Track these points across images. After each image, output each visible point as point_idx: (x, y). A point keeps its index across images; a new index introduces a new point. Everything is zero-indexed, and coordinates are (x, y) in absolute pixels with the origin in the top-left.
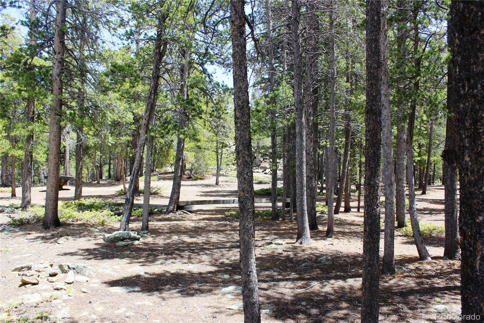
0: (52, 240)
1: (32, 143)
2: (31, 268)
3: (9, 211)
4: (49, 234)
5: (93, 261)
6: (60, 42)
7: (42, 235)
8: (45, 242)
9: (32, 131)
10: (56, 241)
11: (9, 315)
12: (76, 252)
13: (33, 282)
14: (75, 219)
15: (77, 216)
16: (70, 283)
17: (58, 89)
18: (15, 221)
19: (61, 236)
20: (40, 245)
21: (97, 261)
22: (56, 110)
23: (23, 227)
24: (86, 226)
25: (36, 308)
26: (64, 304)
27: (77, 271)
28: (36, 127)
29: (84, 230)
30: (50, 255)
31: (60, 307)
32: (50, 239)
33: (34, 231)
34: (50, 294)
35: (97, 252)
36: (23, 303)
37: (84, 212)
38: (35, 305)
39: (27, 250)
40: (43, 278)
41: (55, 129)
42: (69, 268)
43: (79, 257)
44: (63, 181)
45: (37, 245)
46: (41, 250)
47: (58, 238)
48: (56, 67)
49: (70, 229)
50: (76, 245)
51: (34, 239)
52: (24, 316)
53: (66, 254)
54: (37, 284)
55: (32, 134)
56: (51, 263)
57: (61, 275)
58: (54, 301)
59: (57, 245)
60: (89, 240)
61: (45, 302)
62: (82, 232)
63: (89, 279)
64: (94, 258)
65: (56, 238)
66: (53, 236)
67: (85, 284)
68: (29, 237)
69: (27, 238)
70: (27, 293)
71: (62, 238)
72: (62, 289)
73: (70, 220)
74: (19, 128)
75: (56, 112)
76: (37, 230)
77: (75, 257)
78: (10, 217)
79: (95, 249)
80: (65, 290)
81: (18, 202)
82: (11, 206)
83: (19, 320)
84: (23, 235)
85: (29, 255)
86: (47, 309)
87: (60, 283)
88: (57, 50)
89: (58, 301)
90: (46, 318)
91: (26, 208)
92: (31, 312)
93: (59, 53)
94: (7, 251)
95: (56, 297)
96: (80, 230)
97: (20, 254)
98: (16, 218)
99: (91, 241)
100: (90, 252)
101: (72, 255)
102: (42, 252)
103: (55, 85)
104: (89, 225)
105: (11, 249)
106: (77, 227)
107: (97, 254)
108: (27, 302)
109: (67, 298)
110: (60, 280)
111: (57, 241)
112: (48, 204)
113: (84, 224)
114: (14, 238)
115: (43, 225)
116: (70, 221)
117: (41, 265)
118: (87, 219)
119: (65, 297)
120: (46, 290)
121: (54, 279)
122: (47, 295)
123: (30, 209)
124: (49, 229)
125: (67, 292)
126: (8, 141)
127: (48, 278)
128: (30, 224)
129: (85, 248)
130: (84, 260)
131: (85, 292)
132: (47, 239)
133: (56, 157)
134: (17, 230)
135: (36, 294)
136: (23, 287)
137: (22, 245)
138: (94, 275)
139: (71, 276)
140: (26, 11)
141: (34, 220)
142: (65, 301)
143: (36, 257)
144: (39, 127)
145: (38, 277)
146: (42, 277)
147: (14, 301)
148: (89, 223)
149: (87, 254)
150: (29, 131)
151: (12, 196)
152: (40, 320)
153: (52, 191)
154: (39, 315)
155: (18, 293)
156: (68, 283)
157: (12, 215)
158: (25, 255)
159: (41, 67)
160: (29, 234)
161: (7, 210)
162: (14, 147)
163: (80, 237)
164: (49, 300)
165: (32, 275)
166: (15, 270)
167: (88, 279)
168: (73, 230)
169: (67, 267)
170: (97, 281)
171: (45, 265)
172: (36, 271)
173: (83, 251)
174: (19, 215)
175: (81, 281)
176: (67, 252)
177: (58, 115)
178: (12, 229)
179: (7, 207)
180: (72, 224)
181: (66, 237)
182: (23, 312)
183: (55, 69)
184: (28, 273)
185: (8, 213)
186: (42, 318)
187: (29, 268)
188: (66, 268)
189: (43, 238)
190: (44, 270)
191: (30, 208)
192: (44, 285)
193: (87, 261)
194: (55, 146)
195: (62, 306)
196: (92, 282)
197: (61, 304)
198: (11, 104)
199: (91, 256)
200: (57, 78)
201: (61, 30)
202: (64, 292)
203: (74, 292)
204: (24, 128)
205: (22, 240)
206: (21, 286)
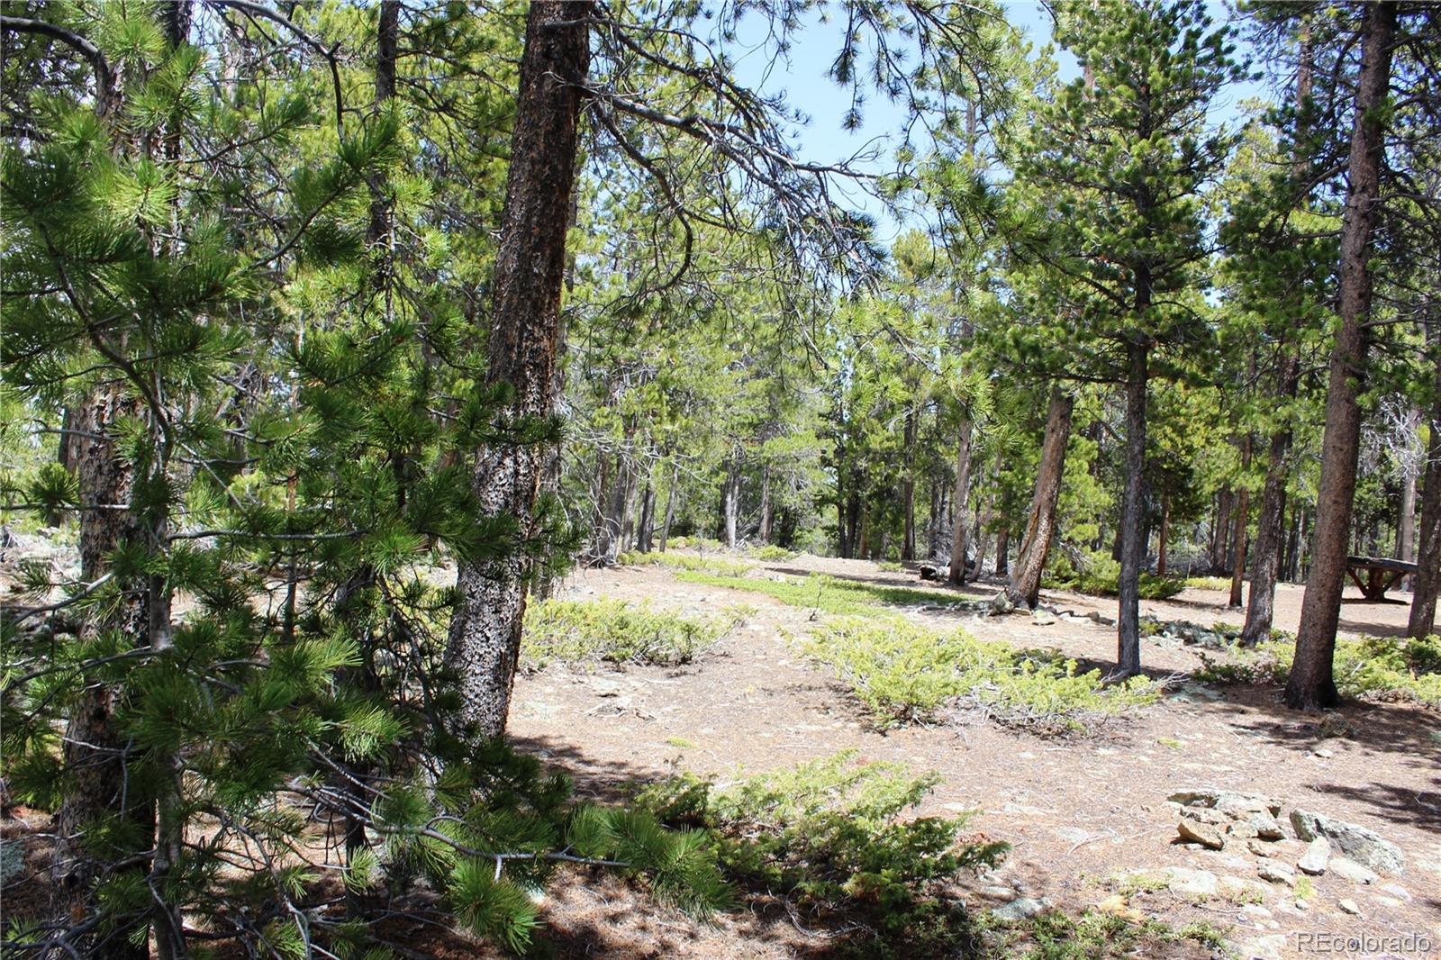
0: (1303, 741)
1: (1286, 455)
2: (1215, 802)
3: (1209, 644)
4: (1294, 724)
5: (1410, 832)
6: (1369, 155)
7: (1276, 721)
8: (1280, 743)
9: (1287, 422)
10: (1308, 747)
11: (1128, 904)
12: (1362, 791)
13: (1208, 840)
14: (1390, 693)
15: (1395, 685)
16: (1313, 874)
17: (1355, 295)
18: (1213, 671)
19: (1330, 736)
20: (1262, 750)
21: (1425, 833)
22: (1347, 360)
23: (1233, 690)
24: (1422, 722)
25: (1197, 910)
26: (1274, 925)
27: (1344, 843)
28: (1301, 409)
29: (1409, 732)
30: (1284, 783)
31: (1259, 927)
32: (1297, 736)
33: (1257, 705)
34: (1244, 886)
35: (1432, 806)
36: (1167, 886)
37: (1424, 678)
38: (1196, 900)
39: (1225, 755)
40: (1239, 839)
41: (1342, 416)
42: (1319, 828)
43: (1368, 807)
44: (1387, 574)
45: (1255, 748)
46: (1263, 764)
47: (1321, 739)
48: (1352, 231)
49: (1364, 721)
50: (1369, 770)
51: (1252, 728)
52: (1160, 918)
53: (1329, 789)
54: (1220, 849)
55: (1287, 431)
56: (1275, 804)
57: (1290, 843)
58: (1249, 908)
59: (1312, 757)
60: (1416, 765)
61: (1224, 902)
62: (1399, 737)
63: (1376, 877)
64: (1417, 821)
65: (1316, 739)
66: (1306, 731)
67: (1358, 890)
68: (1241, 719)
69: (1232, 722)
70: (1185, 864)
71: (1332, 742)
72: (1280, 880)
73: (1373, 693)
74: (1253, 412)
75: (1348, 365)
76: (1263, 706)
77: (1355, 803)
78: (1203, 657)
79: (1428, 797)
80: (1289, 885)
81: (1237, 621)
82: (1219, 630)
83: (1146, 925)
84: (1224, 711)
85: (1224, 768)
86: (1224, 921)
87: (1282, 865)
88: (1358, 182)
89: (1261, 910)
90: (1214, 943)
91: (1256, 641)
92: (1180, 914)
93: (1364, 189)
94: (1174, 745)
95: (1258, 899)
96: (1395, 728)
97: (1203, 762)
98: (1216, 664)
99: (1424, 770)
100: (1408, 802)
101: (1348, 798)
102: (1262, 768)
103: (1349, 286)
104: (1431, 717)
105: (1184, 742)
106: (1388, 718)
107: (1432, 812)
108: (1178, 886)
109: (1288, 911)
110: (1283, 858)
111: (1316, 747)
112: (1306, 636)
113: (1414, 714)
114: (1201, 715)
115: (1286, 694)
116: (1371, 696)
117: (1242, 802)
118: (1426, 698)
119: (1285, 906)
120: (1236, 872)
121: (1268, 847)
122: (1236, 884)
123: (1266, 644)
124: (1301, 709)
125: (1295, 893)
126: (1234, 450)
127: (1253, 841)
128: (1251, 686)
129: (1399, 786)
130: (1381, 821)
131: (1348, 912)
132: (1287, 736)
133: (1340, 500)
134: (1212, 694)
135: (1206, 873)
136: (1180, 847)
137: (1215, 739)
138: (1397, 871)
139: (1318, 853)
140: (1287, 82)
141: (1262, 675)
142: (1278, 916)
143: (1242, 779)
144: (1308, 410)
145: (1228, 832)
146: (1238, 834)
147: (1147, 876)
148: (1432, 712)
149: (1397, 803)
150: (1279, 421)
151: (1231, 603)
152: (1195, 943)
153: (1320, 599)
154: (1195, 929)
155: (1165, 856)
156: (1306, 872)
157: (1209, 654)
158: (1215, 768)
159: (1309, 237)
160: (1243, 712)
161: (1205, 639)
162: (1246, 467)
163: (1388, 750)
164: (1235, 899)
165: (1213, 823)
166: (1176, 798)
167: (1370, 875)
168: (1374, 723)
169: (1314, 825)
170: (1402, 891)
171: (1255, 804)
172: (1227, 814)
173: (1385, 793)
174: (1233, 657)
175: (1346, 876)
176: (1336, 784)
177: (1353, 374)
178: (1199, 690)
179: (1207, 631)
180: (1375, 707)
181: (1344, 740)
182: (1160, 907)
183: (1350, 239)
184: (1204, 813)
185: (1205, 647)
186: (1202, 940)
187: (1211, 802)
188: (1311, 828)
189: (1277, 730)
190: (1250, 816)
191: (1266, 642)
192: (1235, 856)
193: (1389, 825)
194: (1340, 468)
195: (1267, 927)
196: (1384, 888)
197: (1265, 922)
198: (1236, 344)
199: (1409, 815)
200: (1354, 264)
201: (1370, 120)
202: (1286, 890)
203: (1316, 900)
204: (1266, 412)
205: (1218, 724)
206: (1175, 842)
